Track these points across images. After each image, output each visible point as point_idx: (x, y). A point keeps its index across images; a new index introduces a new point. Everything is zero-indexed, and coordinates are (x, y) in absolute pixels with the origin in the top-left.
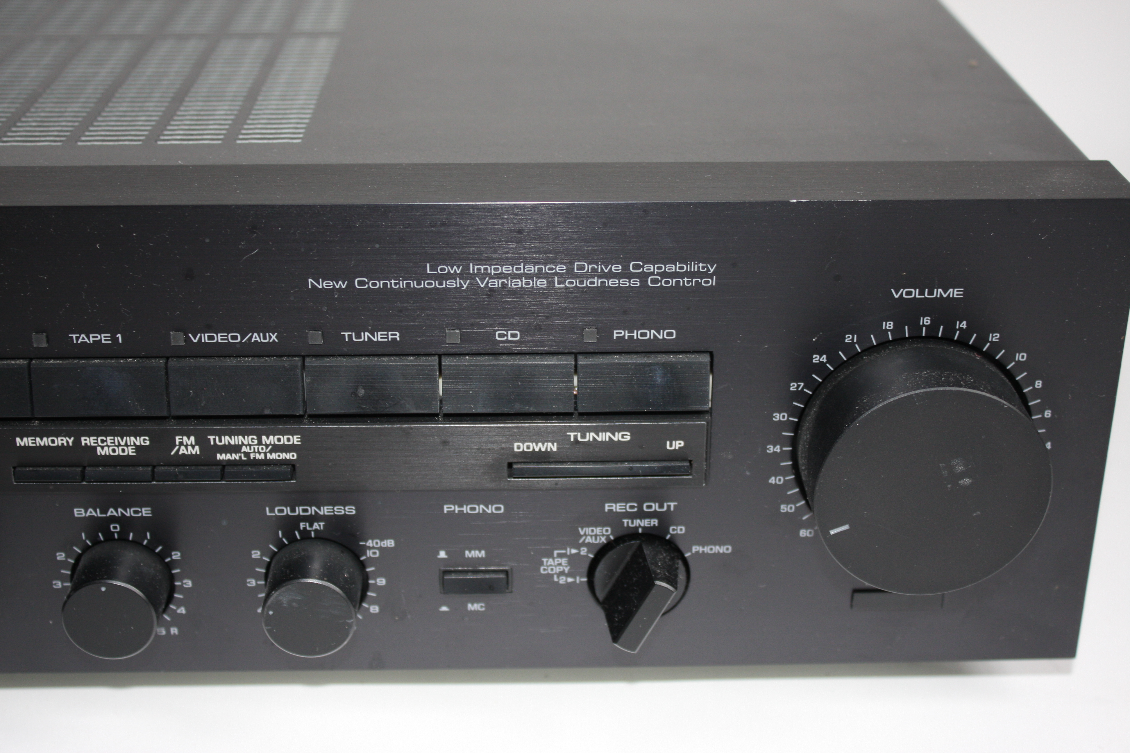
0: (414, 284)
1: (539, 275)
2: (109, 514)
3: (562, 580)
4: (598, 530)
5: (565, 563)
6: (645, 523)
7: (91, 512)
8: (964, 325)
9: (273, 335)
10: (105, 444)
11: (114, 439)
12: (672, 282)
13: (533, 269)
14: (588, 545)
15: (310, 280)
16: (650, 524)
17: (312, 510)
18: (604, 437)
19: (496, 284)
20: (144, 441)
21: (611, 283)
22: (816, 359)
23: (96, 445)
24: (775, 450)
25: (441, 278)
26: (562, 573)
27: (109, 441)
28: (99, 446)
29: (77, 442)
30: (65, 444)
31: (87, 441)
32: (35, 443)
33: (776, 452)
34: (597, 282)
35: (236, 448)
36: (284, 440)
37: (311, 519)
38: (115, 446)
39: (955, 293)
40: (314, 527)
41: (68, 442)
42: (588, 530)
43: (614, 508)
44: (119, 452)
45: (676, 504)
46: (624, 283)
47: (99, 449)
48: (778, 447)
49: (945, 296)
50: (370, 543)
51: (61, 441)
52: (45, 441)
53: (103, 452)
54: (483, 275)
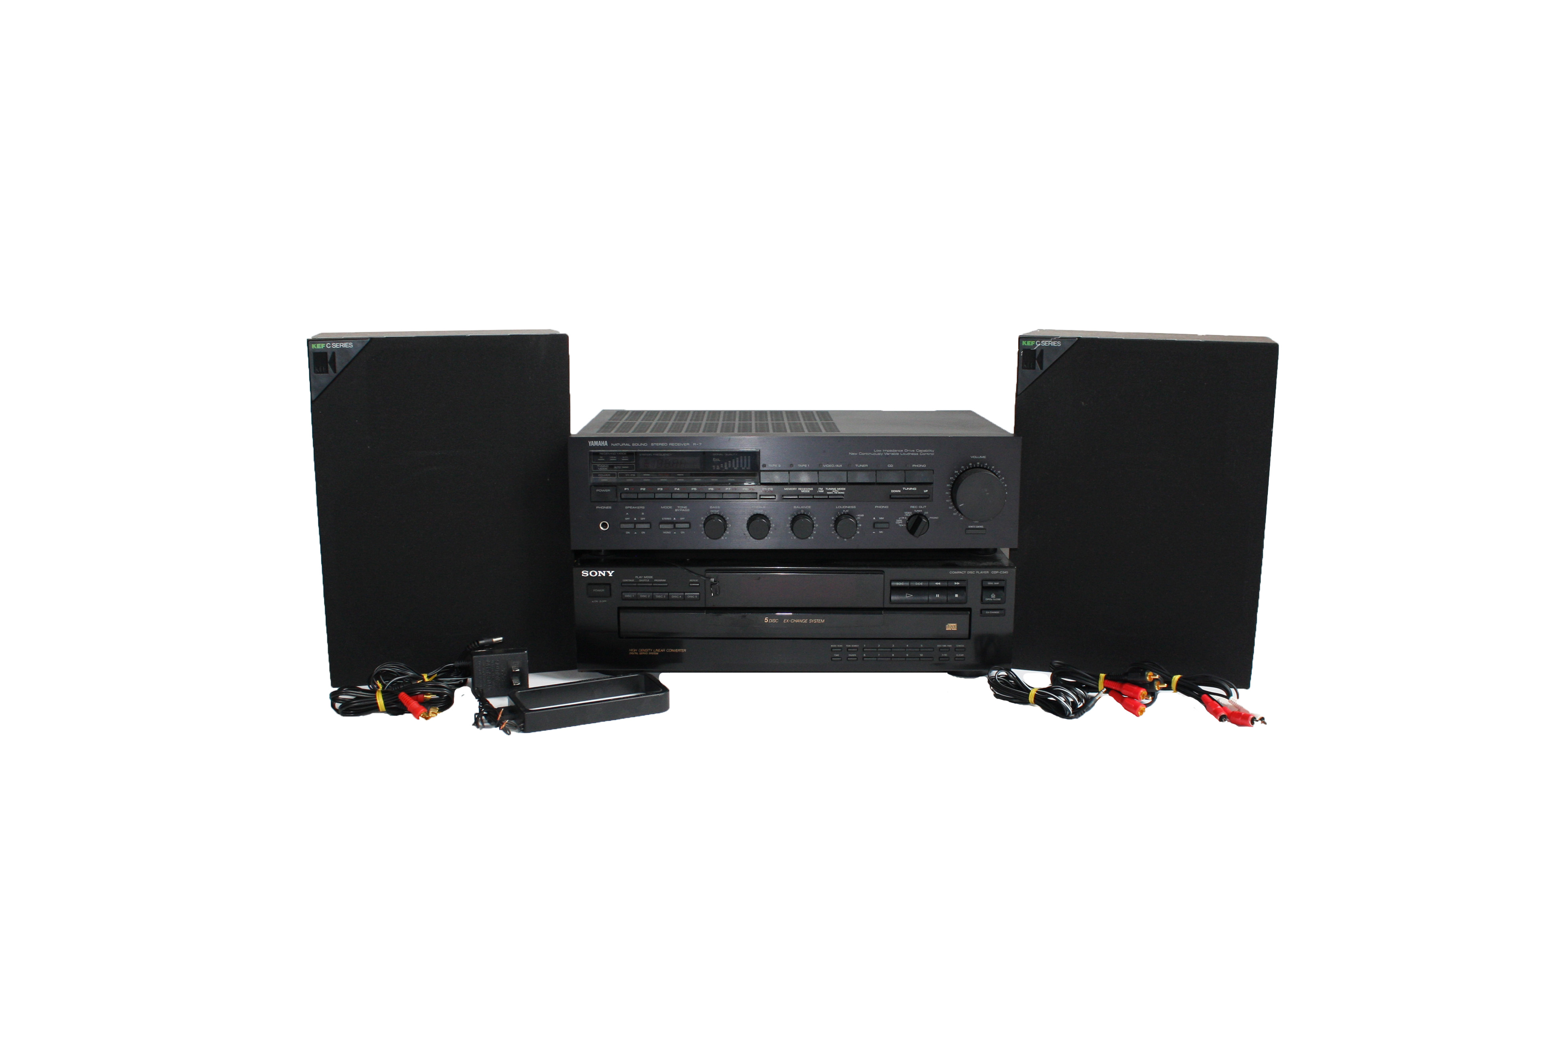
0: (871, 454)
1: (898, 452)
2: (802, 508)
3: (901, 525)
4: (909, 513)
5: (901, 521)
6: (919, 511)
7: (798, 507)
8: (986, 464)
9: (841, 465)
12: (925, 454)
13: (896, 451)
14: (906, 516)
15: (850, 453)
17: (846, 507)
18: (911, 489)
19: (888, 454)
20: (812, 489)
21: (912, 454)
22: (956, 472)
25: (877, 453)
26: (901, 524)
27: (804, 489)
29: (797, 489)
31: (799, 489)
32: (788, 490)
34: (909, 454)
35: (831, 491)
36: (842, 489)
37: (846, 509)
38: (806, 490)
39: (984, 457)
42: (907, 513)
43: (912, 507)
44: (806, 492)
45: (926, 506)
46: (915, 454)
48: (948, 493)
49: (982, 458)
50: (858, 515)
51: (794, 489)
52: (791, 489)
53: (802, 491)
54: (886, 452)
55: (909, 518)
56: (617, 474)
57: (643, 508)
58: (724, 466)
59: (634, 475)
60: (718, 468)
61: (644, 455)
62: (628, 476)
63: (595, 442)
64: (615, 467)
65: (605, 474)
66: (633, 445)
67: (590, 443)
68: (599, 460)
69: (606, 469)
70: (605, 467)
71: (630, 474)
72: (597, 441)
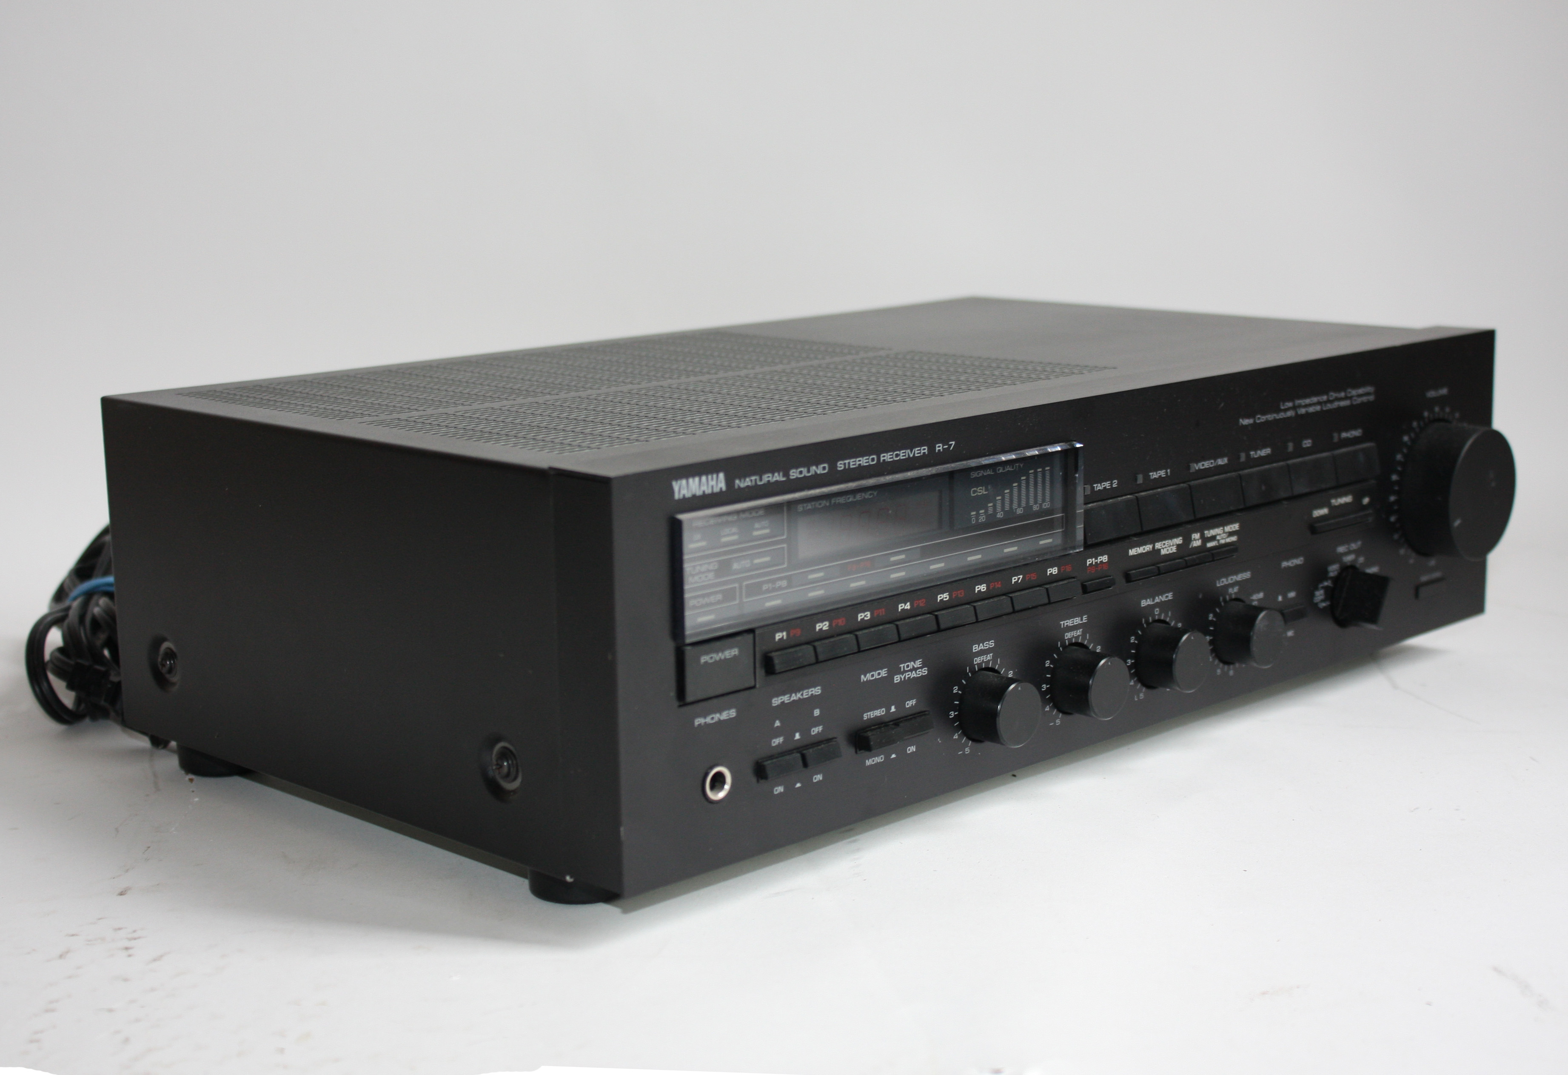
0: (1276, 416)
1: (1318, 403)
2: (1156, 601)
4: (1334, 567)
5: (1323, 593)
6: (1350, 558)
7: (1148, 602)
8: (1448, 409)
9: (1226, 458)
10: (1165, 546)
11: (1168, 542)
12: (1359, 399)
13: (1316, 400)
14: (1331, 578)
15: (1240, 420)
16: (1352, 559)
17: (1234, 578)
18: (1343, 500)
20: (1180, 540)
21: (1341, 403)
22: (1405, 439)
23: (1161, 547)
25: (1285, 410)
26: (1322, 600)
27: (1166, 544)
30: (1149, 550)
31: (1158, 545)
32: (1137, 552)
35: (1215, 538)
36: (1233, 527)
37: (1233, 585)
38: (1168, 546)
39: (1445, 391)
40: (1234, 591)
41: (1150, 548)
42: (1330, 568)
43: (1341, 550)
44: (1170, 550)
45: (1361, 542)
46: (1345, 403)
47: (1162, 550)
49: (1442, 393)
50: (1254, 597)
51: (1147, 548)
52: (1140, 550)
53: (1163, 552)
54: (1300, 406)
55: (1336, 581)
56: (741, 588)
57: (817, 691)
59: (784, 583)
60: (982, 519)
61: (809, 506)
62: (768, 591)
63: (691, 480)
64: (736, 566)
65: (708, 595)
66: (794, 474)
67: (677, 489)
68: (693, 546)
69: (711, 575)
70: (709, 571)
71: (773, 581)
72: (697, 479)
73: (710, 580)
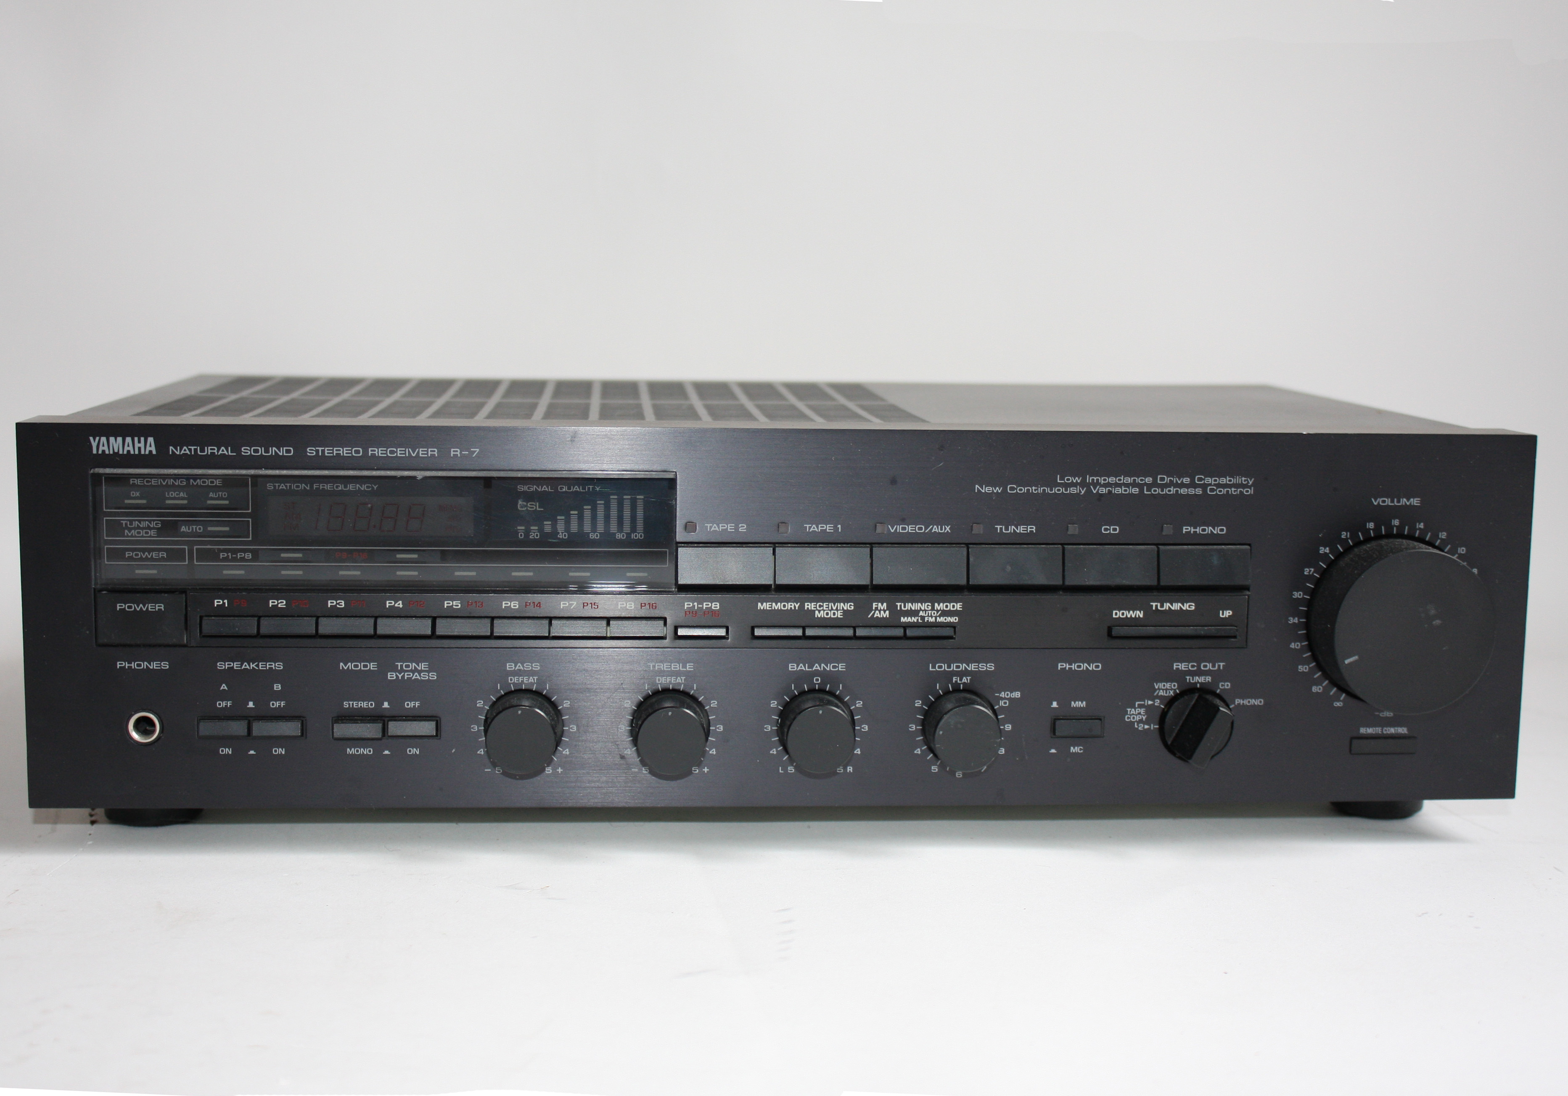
0: (1048, 490)
1: (1134, 485)
2: (814, 668)
3: (1141, 727)
4: (1168, 685)
5: (1143, 713)
6: (1201, 679)
7: (801, 667)
8: (1422, 526)
9: (948, 527)
10: (822, 608)
11: (828, 605)
12: (1224, 491)
13: (1129, 480)
14: (1161, 698)
15: (977, 486)
16: (1205, 680)
17: (963, 666)
18: (1176, 606)
19: (1104, 491)
20: (849, 606)
21: (1183, 491)
22: (1322, 550)
23: (815, 609)
24: (1294, 621)
25: (1066, 486)
26: (1141, 721)
27: (825, 606)
28: (817, 610)
29: (802, 606)
30: (793, 609)
31: (810, 606)
32: (772, 607)
33: (1294, 623)
34: (1173, 490)
35: (915, 613)
36: (950, 606)
37: (962, 674)
38: (829, 610)
39: (1415, 501)
40: (963, 681)
41: (795, 607)
42: (1161, 685)
43: (1180, 667)
44: (831, 615)
45: (1224, 664)
46: (1191, 491)
47: (817, 612)
48: (1296, 619)
49: (1408, 504)
50: (1002, 695)
51: (790, 606)
52: (779, 606)
54: (1096, 484)
55: (1171, 702)
56: (190, 551)
57: (279, 666)
58: (554, 525)
59: (249, 556)
60: (534, 535)
61: (283, 487)
62: (226, 559)
63: (112, 439)
64: (183, 529)
65: (150, 551)
66: (246, 451)
67: (94, 445)
68: (127, 501)
69: (152, 533)
70: (149, 528)
71: (235, 552)
72: (120, 439)
73: (151, 536)
